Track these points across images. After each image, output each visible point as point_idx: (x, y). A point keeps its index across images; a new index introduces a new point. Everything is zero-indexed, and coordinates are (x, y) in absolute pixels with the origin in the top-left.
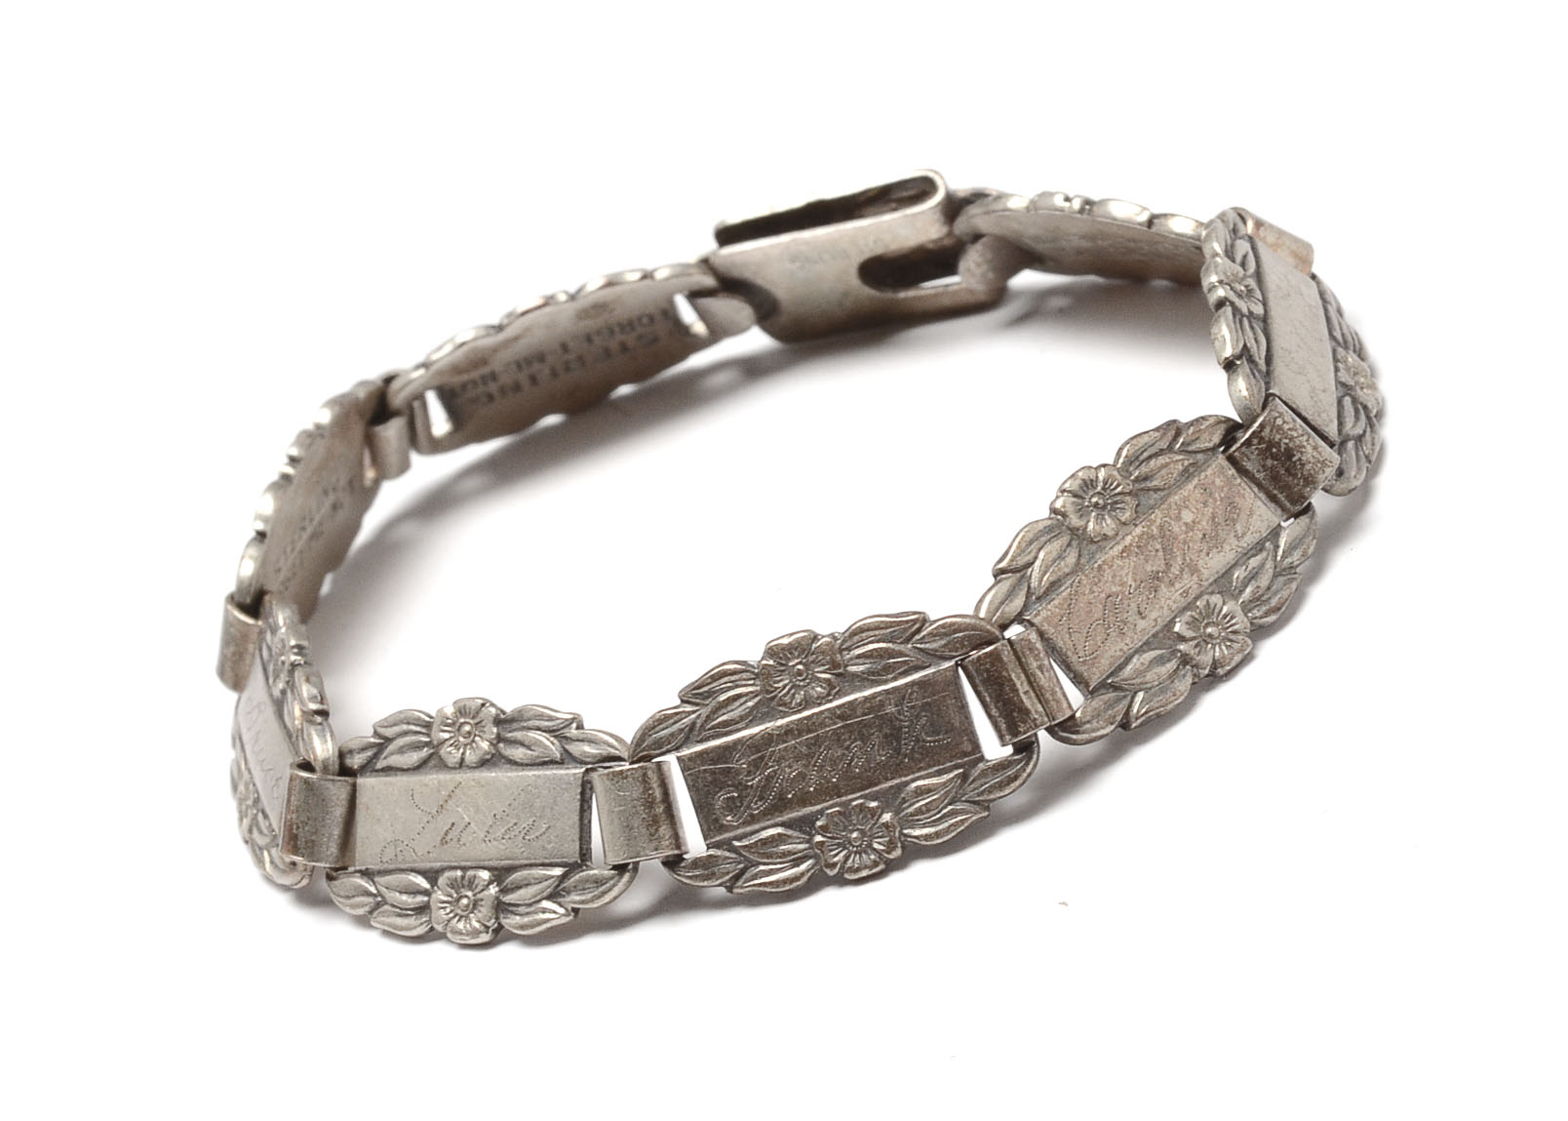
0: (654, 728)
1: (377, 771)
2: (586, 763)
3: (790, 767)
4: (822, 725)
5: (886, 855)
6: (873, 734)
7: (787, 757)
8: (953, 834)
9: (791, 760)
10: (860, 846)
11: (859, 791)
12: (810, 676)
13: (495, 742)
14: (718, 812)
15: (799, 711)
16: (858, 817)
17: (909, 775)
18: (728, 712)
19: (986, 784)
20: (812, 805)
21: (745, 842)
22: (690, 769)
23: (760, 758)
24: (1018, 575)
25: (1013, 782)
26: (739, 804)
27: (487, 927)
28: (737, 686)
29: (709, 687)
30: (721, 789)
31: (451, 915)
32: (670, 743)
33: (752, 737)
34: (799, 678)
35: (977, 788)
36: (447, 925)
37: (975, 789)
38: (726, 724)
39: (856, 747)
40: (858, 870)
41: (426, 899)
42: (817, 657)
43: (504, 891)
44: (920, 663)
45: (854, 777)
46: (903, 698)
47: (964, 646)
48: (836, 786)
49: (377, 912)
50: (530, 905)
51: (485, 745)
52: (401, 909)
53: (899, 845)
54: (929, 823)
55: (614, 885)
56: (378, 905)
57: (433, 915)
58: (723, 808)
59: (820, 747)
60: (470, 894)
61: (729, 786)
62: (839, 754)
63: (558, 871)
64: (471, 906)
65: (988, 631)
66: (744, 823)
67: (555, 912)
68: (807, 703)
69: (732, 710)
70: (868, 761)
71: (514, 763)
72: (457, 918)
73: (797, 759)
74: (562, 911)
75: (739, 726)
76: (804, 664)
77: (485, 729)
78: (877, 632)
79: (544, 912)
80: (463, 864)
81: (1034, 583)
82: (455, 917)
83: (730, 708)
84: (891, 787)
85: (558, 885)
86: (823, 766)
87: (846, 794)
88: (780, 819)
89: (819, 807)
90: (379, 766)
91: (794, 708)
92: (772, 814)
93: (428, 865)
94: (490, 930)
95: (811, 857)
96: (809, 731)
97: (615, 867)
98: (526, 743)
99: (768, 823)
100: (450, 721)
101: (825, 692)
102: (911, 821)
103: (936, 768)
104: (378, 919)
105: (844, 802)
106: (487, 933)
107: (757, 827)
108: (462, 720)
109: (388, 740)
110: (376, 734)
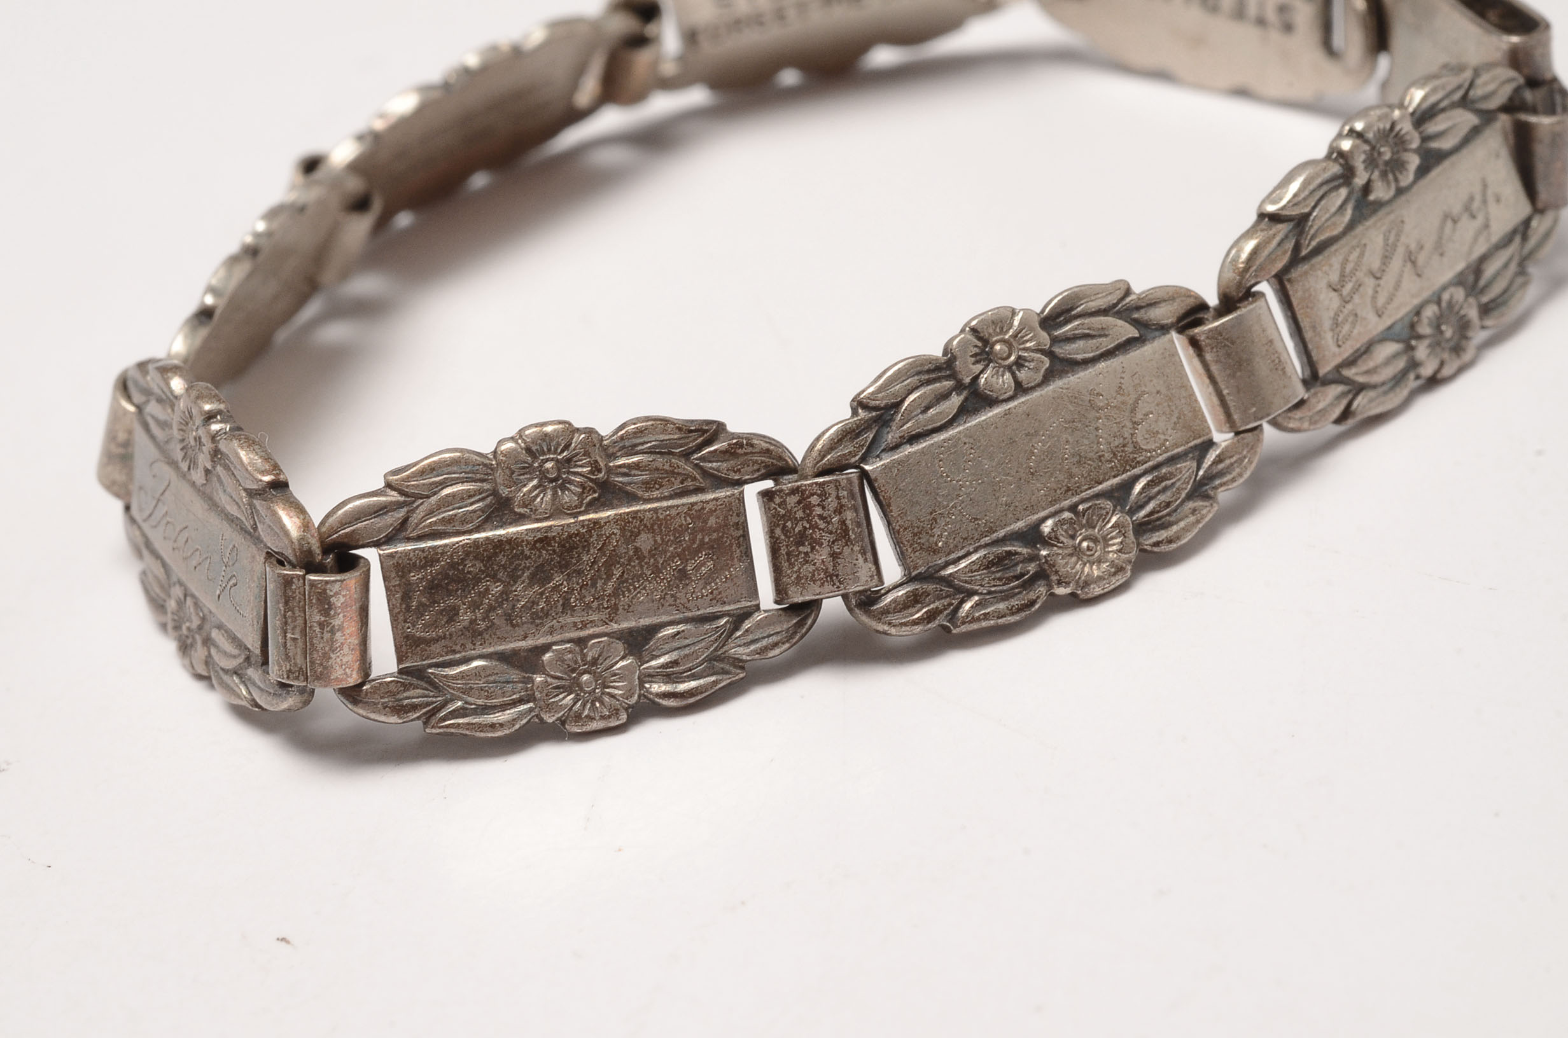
24: (402, 499)
81: (414, 519)
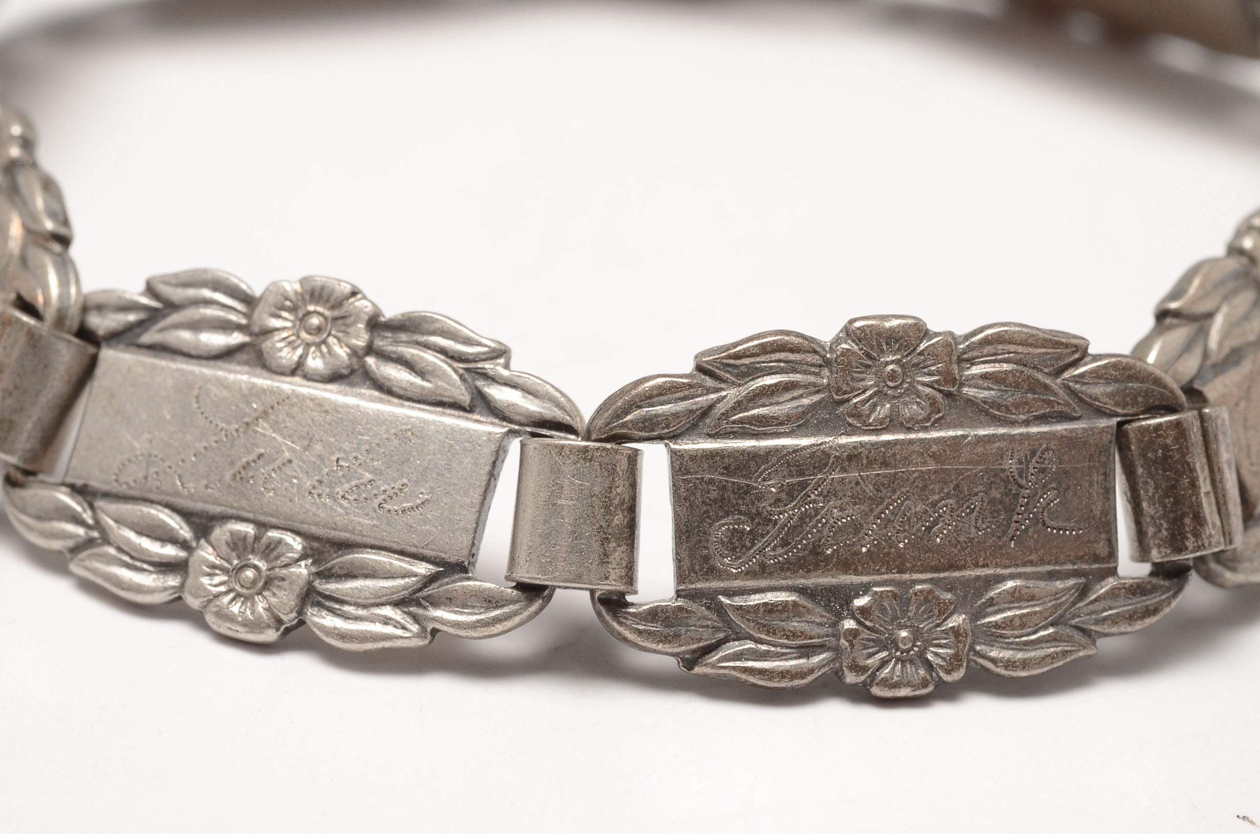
0: (650, 397)
1: (141, 346)
2: (511, 421)
3: (842, 509)
4: (907, 460)
5: (942, 674)
6: (976, 494)
7: (840, 494)
8: (1045, 669)
9: (847, 499)
10: (908, 651)
11: (930, 572)
12: (905, 386)
13: (361, 353)
14: (712, 548)
15: (877, 432)
16: (918, 608)
17: (1009, 567)
18: (771, 404)
19: (1111, 608)
20: (857, 573)
21: (738, 601)
22: (688, 473)
23: (799, 483)
24: (1195, 325)
25: (1149, 616)
26: (748, 544)
27: (280, 622)
28: (794, 371)
29: (752, 360)
30: (727, 514)
31: (223, 589)
32: (667, 426)
33: (797, 450)
34: (891, 384)
35: (1095, 612)
36: (209, 601)
37: (1092, 613)
38: (761, 420)
39: (946, 506)
40: (896, 686)
41: (183, 554)
42: (924, 361)
43: (327, 575)
44: (1068, 410)
45: (930, 550)
46: (1033, 453)
47: (1137, 403)
48: (901, 555)
49: (89, 552)
50: (365, 606)
51: (342, 352)
52: (132, 557)
53: (965, 664)
54: (1017, 644)
55: (515, 613)
56: (90, 543)
57: (190, 581)
58: (723, 543)
59: (894, 491)
60: (262, 565)
61: (740, 513)
62: (918, 509)
63: (423, 569)
64: (261, 584)
65: (1172, 392)
66: (747, 573)
67: (404, 628)
68: (892, 423)
69: (778, 403)
70: (957, 531)
71: (385, 389)
72: (231, 595)
73: (856, 499)
74: (415, 628)
75: (781, 429)
76: (903, 366)
77: (349, 330)
78: (1020, 349)
79: (386, 624)
80: (262, 518)
81: (1213, 343)
82: (227, 593)
83: (775, 399)
84: (978, 578)
85: (420, 590)
86: (889, 521)
87: (912, 570)
88: (803, 581)
89: (865, 579)
90: (148, 338)
91: (870, 425)
92: (794, 572)
93: (199, 506)
94: (283, 627)
95: (829, 649)
96: (885, 464)
97: (522, 587)
98: (418, 367)
99: (783, 582)
100: (288, 303)
101: (923, 414)
102: (994, 635)
103: (1049, 568)
104: (88, 563)
105: (905, 583)
106: (277, 630)
107: (763, 583)
108: (311, 308)
109: (171, 306)
110: (150, 290)
